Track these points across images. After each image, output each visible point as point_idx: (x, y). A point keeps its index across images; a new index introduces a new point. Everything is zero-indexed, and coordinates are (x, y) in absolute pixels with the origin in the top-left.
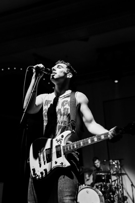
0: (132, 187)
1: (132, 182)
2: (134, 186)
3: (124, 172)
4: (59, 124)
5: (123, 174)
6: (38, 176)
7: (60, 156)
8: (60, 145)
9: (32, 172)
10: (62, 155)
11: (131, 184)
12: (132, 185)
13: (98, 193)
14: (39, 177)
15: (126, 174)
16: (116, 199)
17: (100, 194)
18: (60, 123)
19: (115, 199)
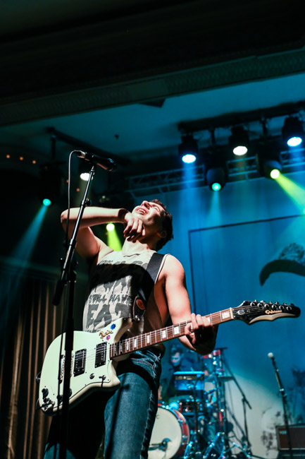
0: (244, 404)
1: (244, 395)
2: (248, 403)
3: (229, 375)
4: (119, 300)
5: (228, 379)
6: (50, 402)
7: (103, 363)
8: (105, 343)
9: (41, 395)
10: (107, 362)
11: (242, 397)
12: (244, 400)
13: (177, 419)
14: (53, 405)
15: (233, 378)
16: (212, 429)
17: (181, 419)
18: (121, 299)
19: (209, 430)
